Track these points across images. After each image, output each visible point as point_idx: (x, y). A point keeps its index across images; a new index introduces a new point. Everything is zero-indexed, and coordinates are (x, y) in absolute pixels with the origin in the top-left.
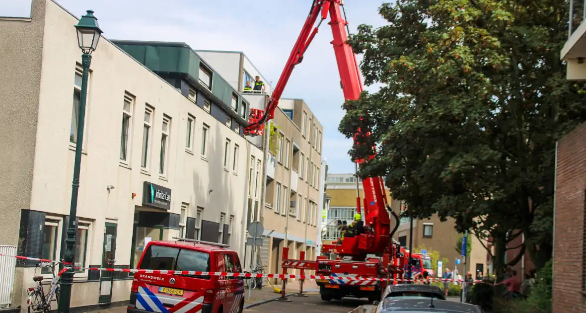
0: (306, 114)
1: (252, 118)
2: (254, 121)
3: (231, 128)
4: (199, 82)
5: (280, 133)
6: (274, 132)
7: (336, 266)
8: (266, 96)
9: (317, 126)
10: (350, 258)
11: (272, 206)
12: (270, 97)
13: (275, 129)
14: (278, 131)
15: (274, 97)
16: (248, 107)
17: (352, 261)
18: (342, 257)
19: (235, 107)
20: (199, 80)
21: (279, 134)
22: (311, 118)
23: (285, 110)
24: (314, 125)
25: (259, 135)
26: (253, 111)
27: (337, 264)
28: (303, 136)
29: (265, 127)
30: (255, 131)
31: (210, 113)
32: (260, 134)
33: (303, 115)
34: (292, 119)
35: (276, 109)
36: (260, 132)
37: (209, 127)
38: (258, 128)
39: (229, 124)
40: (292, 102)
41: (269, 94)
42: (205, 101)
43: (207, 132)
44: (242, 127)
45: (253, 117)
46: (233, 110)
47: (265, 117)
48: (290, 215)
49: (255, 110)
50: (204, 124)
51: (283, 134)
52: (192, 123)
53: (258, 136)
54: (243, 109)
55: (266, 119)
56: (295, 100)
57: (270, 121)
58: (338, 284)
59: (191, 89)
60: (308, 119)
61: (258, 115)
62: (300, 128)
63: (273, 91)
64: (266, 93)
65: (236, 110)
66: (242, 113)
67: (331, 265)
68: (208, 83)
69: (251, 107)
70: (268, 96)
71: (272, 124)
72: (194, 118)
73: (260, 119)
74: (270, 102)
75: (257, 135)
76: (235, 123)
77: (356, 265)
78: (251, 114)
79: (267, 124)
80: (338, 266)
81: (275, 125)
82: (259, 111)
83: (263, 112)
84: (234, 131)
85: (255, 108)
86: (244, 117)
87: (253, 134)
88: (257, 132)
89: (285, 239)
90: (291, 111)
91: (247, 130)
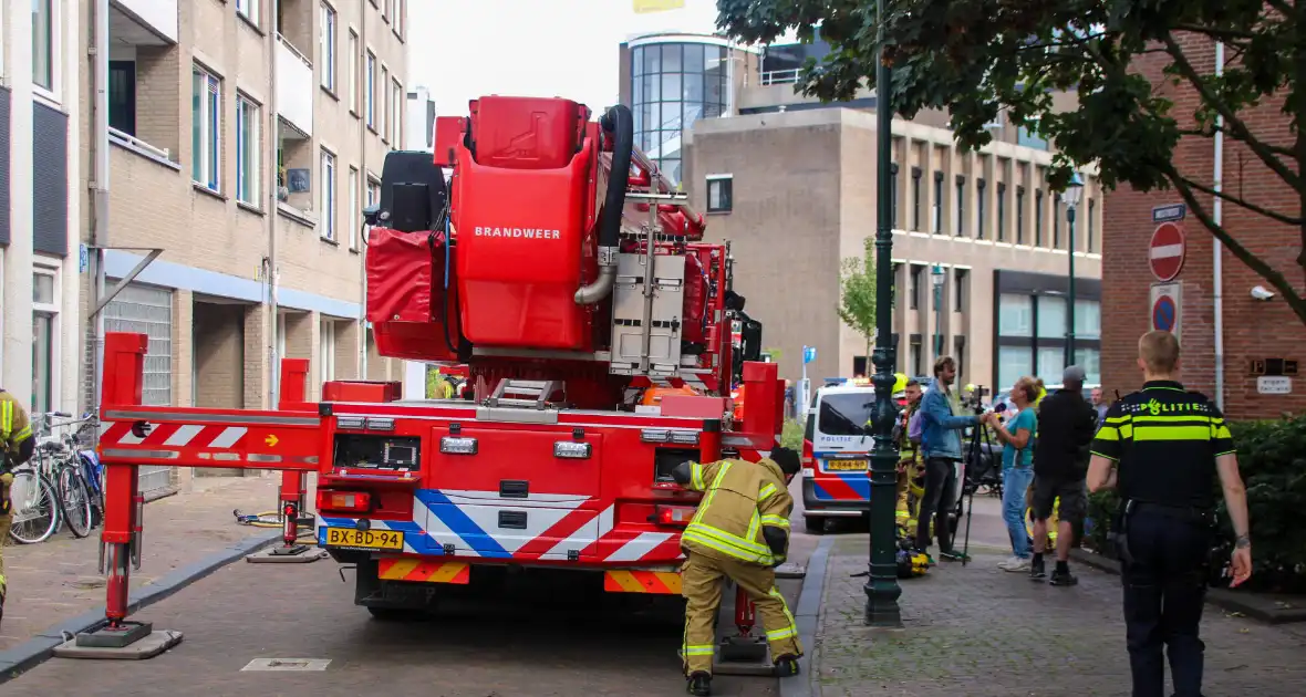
7: (452, 443)
10: (540, 387)
11: (175, 157)
17: (553, 412)
18: (492, 382)
27: (456, 432)
48: (283, 214)
58: (462, 559)
67: (416, 440)
77: (578, 437)
80: (465, 443)
89: (266, 302)
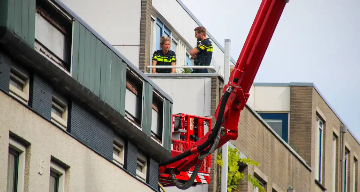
0: (323, 122)
1: (178, 138)
2: (185, 146)
3: (125, 168)
4: (37, 48)
5: (255, 175)
6: (238, 174)
8: (213, 78)
9: (353, 154)
12: (226, 81)
13: (242, 167)
14: (250, 171)
15: (236, 81)
16: (170, 110)
19: (134, 113)
20: (36, 44)
21: (252, 177)
22: (338, 134)
23: (267, 115)
24: (348, 151)
25: (199, 183)
26: (183, 120)
28: (317, 182)
29: (216, 162)
30: (190, 174)
31: (69, 131)
32: (204, 181)
33: (316, 126)
34: (286, 139)
35: (243, 113)
36: (201, 176)
37: (66, 167)
38: (197, 165)
39: (120, 159)
40: (285, 92)
41: (222, 75)
42: (54, 100)
43: (62, 180)
44: (154, 165)
45: (183, 136)
46: (129, 119)
47: (214, 133)
49: (187, 117)
50: (54, 160)
51: (266, 179)
52: (22, 158)
53: (198, 186)
54: (154, 115)
55: (217, 141)
56: (292, 87)
57: (228, 146)
59: (15, 69)
60: (329, 136)
61: (196, 131)
62: (309, 163)
63: (231, 65)
64: (213, 71)
65: (138, 120)
66: (154, 128)
68: (60, 52)
69: (176, 110)
70: (221, 79)
71: (232, 153)
72: (27, 145)
73: (201, 141)
74: (227, 95)
75: (195, 184)
76: (135, 155)
78: (176, 129)
79: (220, 153)
81: (242, 157)
82: (197, 120)
83: (209, 121)
84: (134, 175)
85: (187, 113)
86: (159, 137)
87: (183, 182)
88: (195, 175)
90: (282, 116)
91: (167, 171)
